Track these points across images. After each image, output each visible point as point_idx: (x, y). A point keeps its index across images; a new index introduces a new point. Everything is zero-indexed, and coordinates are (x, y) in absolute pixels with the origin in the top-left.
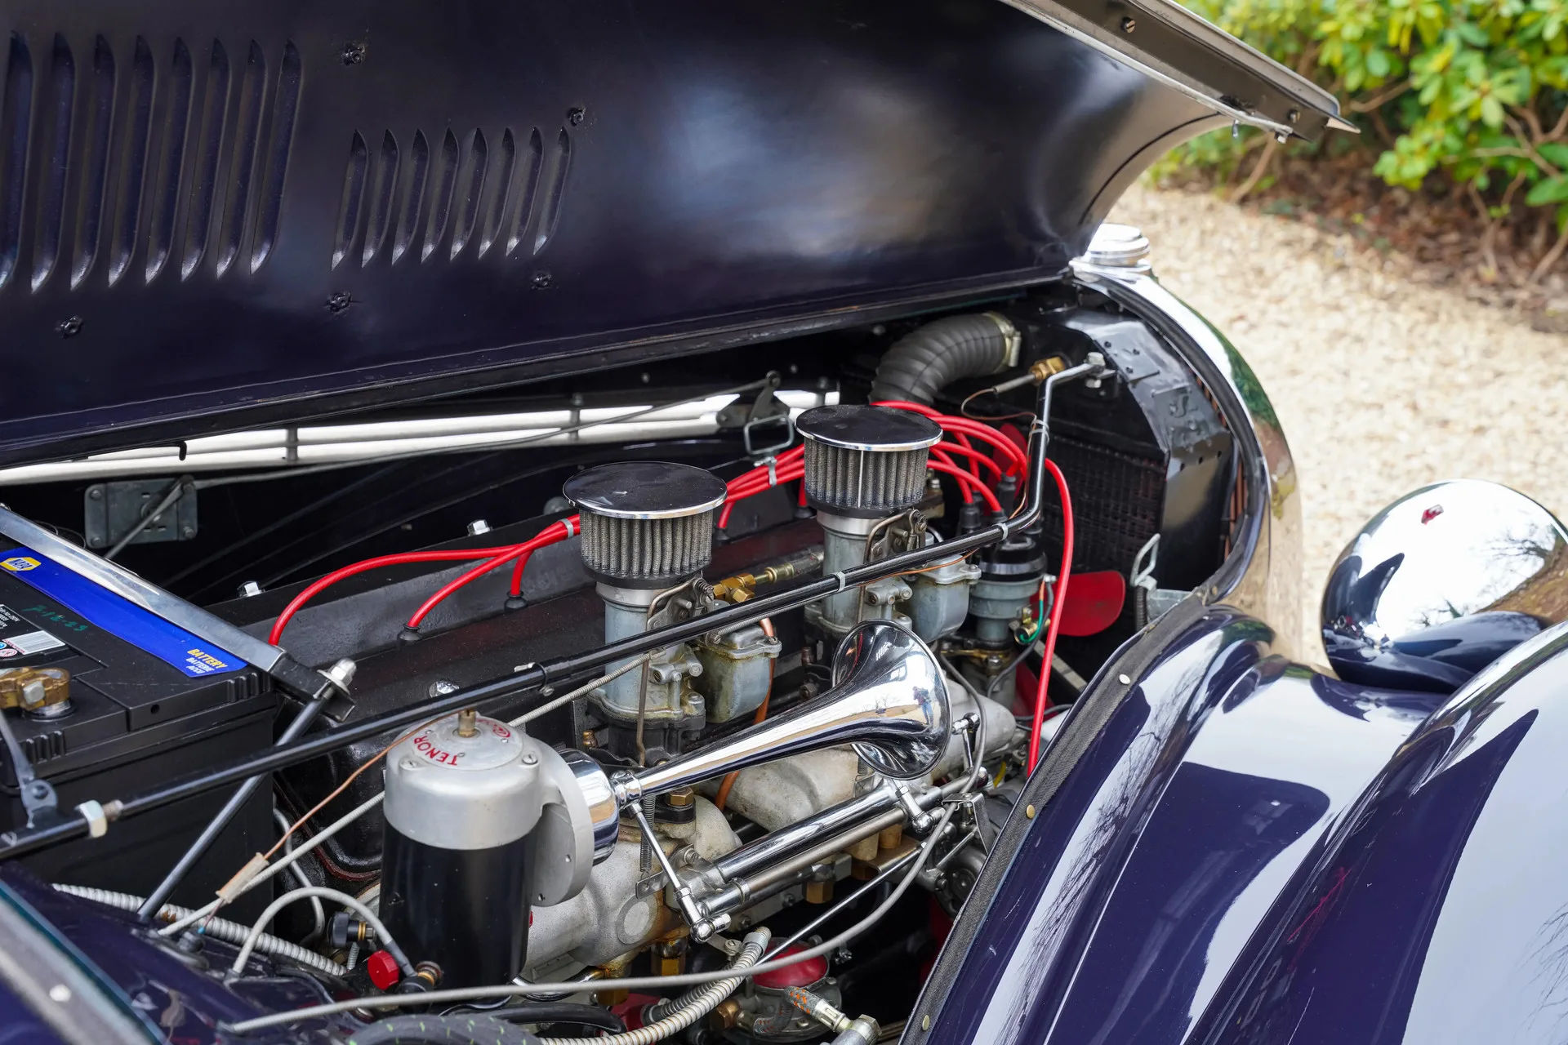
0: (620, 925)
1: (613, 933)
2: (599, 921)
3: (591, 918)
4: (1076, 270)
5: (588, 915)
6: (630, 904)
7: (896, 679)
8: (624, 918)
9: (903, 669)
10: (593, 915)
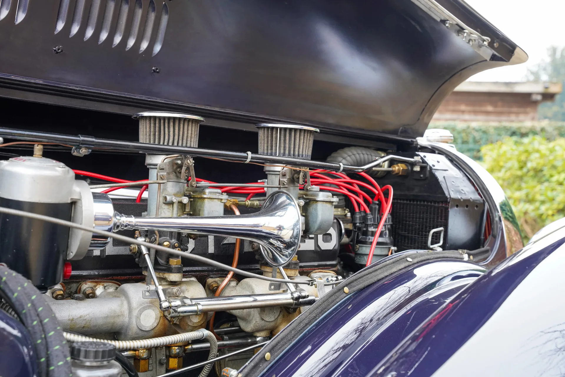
0: (138, 318)
1: (134, 322)
2: (129, 316)
3: (125, 313)
4: (418, 141)
5: (124, 312)
6: (145, 309)
7: (279, 216)
8: (141, 314)
9: (284, 212)
10: (126, 313)
